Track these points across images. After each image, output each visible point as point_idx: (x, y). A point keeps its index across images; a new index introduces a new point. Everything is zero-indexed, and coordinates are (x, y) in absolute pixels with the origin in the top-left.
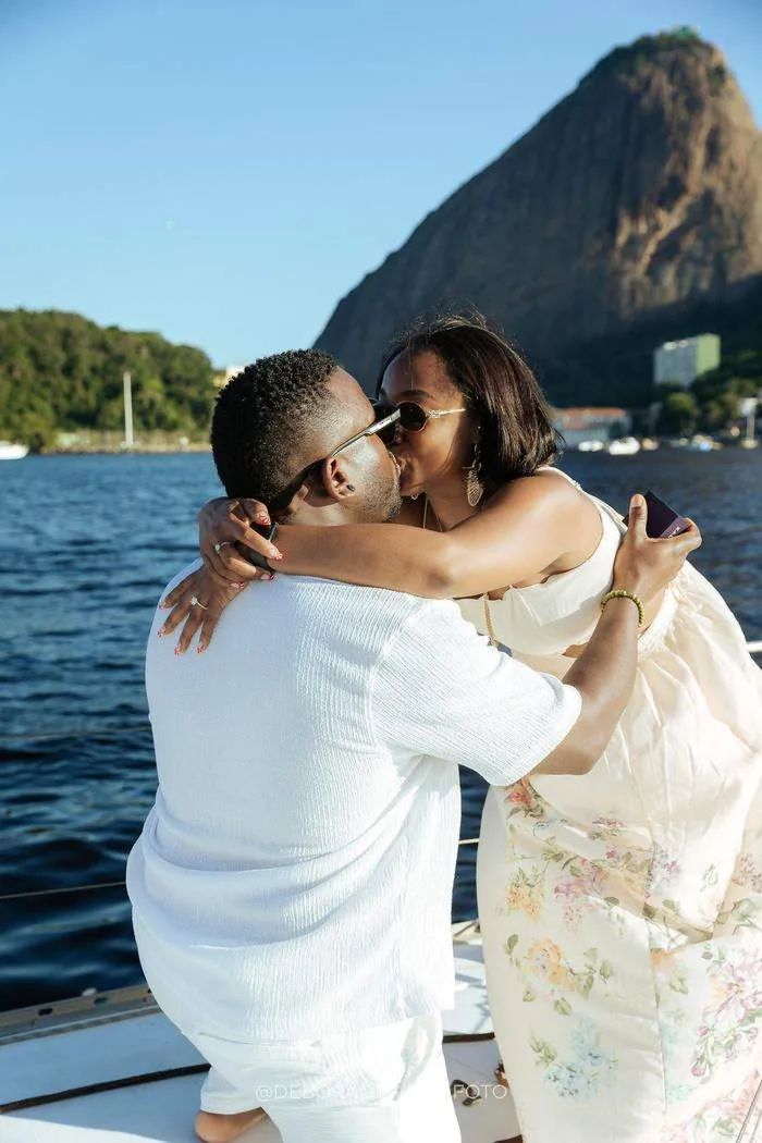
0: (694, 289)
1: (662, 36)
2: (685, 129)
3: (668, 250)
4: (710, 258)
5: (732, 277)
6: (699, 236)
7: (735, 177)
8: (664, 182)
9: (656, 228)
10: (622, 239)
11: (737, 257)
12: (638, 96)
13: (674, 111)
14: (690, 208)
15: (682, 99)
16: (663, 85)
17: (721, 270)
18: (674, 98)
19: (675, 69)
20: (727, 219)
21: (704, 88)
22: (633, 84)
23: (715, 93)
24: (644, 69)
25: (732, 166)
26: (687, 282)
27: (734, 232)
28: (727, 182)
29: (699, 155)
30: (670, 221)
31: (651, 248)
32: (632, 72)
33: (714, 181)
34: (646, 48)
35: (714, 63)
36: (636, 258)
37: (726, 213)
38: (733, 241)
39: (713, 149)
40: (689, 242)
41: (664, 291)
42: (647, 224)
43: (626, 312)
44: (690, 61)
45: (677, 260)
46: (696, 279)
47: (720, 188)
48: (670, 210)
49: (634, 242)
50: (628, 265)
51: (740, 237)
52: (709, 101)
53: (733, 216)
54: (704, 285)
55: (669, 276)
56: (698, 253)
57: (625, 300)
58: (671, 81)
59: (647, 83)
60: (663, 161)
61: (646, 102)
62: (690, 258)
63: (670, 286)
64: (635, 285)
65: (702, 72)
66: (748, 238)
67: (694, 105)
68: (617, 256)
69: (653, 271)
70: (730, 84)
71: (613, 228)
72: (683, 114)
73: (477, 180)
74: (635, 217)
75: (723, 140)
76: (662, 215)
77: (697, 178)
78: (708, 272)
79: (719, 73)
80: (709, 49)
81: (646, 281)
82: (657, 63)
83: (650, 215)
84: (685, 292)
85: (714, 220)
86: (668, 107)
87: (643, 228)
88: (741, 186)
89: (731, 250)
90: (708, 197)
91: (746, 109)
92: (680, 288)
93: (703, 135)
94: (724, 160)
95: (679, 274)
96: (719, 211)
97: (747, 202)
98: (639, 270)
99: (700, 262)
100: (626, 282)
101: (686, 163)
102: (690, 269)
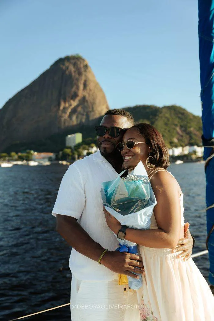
0: (81, 122)
1: (72, 56)
2: (77, 80)
3: (74, 111)
4: (85, 114)
5: (91, 119)
6: (82, 108)
7: (91, 93)
8: (72, 93)
9: (71, 105)
10: (61, 108)
11: (92, 113)
12: (65, 71)
13: (75, 75)
14: (80, 101)
15: (77, 72)
16: (72, 68)
17: (88, 116)
18: (75, 72)
19: (75, 65)
20: (89, 103)
21: (83, 70)
22: (64, 68)
23: (85, 71)
24: (67, 64)
25: (90, 90)
26: (79, 120)
27: (91, 107)
28: (89, 94)
29: (81, 87)
30: (74, 103)
31: (69, 110)
32: (64, 64)
33: (86, 94)
34: (68, 59)
35: (85, 63)
36: (65, 113)
37: (89, 102)
38: (91, 109)
39: (85, 85)
40: (80, 109)
41: (73, 122)
42: (68, 104)
43: (63, 127)
44: (79, 63)
45: (77, 114)
46: (81, 119)
47: (87, 95)
48: (74, 100)
49: (65, 109)
50: (64, 115)
51: (93, 108)
52: (84, 73)
53: (91, 102)
54: (84, 120)
55: (74, 118)
56: (82, 112)
57: (63, 124)
58: (74, 67)
59: (68, 67)
60: (72, 87)
61: (67, 72)
62: (80, 113)
63: (75, 121)
64: (65, 120)
65: (82, 66)
66: (95, 109)
67: (80, 74)
68: (60, 112)
69: (70, 116)
70: (89, 69)
71: (59, 105)
72: (77, 76)
73: (22, 91)
74: (65, 102)
75: (87, 83)
76: (72, 102)
77: (81, 93)
78: (84, 117)
79: (86, 66)
80: (84, 60)
81: (68, 119)
82: (70, 63)
83: (69, 102)
84: (79, 122)
85: (86, 104)
86: (73, 74)
87: (67, 105)
88: (93, 95)
89: (91, 112)
90: (84, 98)
91: (94, 76)
92: (77, 121)
93: (82, 81)
94: (88, 88)
95: (77, 118)
96: (87, 101)
97: (94, 99)
98: (66, 116)
99: (83, 115)
100: (63, 119)
101: (78, 88)
102: (80, 116)
